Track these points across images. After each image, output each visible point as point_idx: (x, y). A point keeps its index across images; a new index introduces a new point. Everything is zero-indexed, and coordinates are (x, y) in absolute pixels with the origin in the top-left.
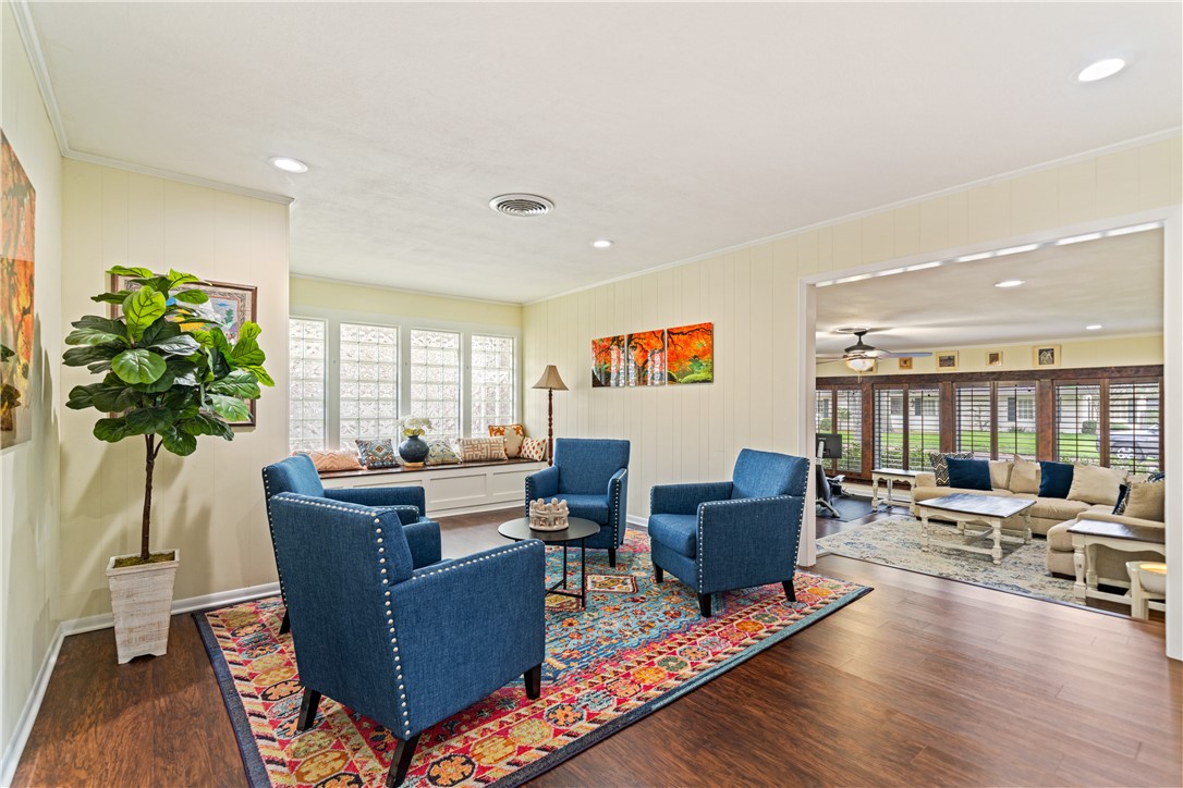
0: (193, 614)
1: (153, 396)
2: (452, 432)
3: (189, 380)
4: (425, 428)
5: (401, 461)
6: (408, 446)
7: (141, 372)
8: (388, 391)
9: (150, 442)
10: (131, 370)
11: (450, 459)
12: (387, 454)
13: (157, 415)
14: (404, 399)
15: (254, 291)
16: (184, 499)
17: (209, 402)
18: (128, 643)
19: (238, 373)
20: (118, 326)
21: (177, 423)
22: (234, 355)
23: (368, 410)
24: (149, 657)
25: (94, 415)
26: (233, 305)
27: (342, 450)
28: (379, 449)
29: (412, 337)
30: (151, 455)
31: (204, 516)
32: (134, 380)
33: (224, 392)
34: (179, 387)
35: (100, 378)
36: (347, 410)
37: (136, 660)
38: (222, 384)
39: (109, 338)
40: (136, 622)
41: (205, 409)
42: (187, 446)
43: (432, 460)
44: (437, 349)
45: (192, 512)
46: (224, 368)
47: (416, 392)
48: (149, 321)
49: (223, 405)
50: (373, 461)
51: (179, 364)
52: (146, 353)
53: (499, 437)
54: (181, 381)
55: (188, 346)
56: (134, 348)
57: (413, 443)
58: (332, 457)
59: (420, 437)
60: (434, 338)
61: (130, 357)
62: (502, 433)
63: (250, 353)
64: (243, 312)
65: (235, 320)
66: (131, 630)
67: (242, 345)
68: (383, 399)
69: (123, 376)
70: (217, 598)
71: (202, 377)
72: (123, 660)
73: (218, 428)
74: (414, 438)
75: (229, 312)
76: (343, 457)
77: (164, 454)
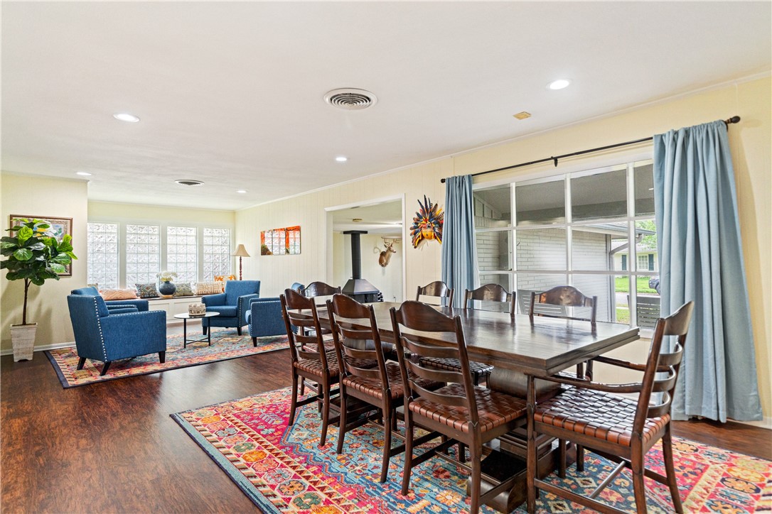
0: (44, 351)
1: (28, 264)
2: (192, 279)
3: (42, 258)
4: (173, 277)
5: (160, 294)
6: (164, 287)
7: (24, 256)
8: (156, 258)
9: (26, 281)
10: (20, 256)
11: (188, 293)
12: (152, 291)
13: (29, 271)
14: (164, 262)
15: (71, 220)
16: (40, 305)
17: (49, 266)
18: (18, 354)
19: (63, 255)
20: (16, 240)
21: (37, 274)
22: (60, 248)
23: (142, 269)
24: (26, 360)
25: (6, 271)
26: (62, 226)
27: (128, 288)
28: (148, 288)
29: (168, 230)
30: (27, 286)
31: (49, 313)
32: (21, 259)
33: (56, 262)
34: (38, 261)
35: (7, 258)
36: (130, 269)
37: (20, 361)
38: (55, 259)
39: (12, 245)
40: (20, 347)
41: (47, 268)
42: (41, 282)
43: (177, 294)
44: (184, 236)
45: (44, 310)
46: (56, 253)
47: (170, 258)
48: (26, 239)
49: (55, 267)
50: (144, 294)
51: (38, 253)
52: (25, 250)
53: (220, 281)
54: (38, 259)
55: (42, 246)
56: (21, 248)
57: (167, 285)
58: (121, 292)
59: (171, 282)
60: (181, 231)
61: (20, 251)
62: (221, 280)
63: (67, 247)
64: (66, 229)
65: (63, 232)
66: (19, 349)
67: (64, 244)
68: (151, 263)
69: (17, 258)
70: (55, 346)
71: (46, 257)
72: (16, 361)
73: (53, 275)
74: (167, 282)
75: (60, 229)
76: (127, 292)
77: (32, 286)
